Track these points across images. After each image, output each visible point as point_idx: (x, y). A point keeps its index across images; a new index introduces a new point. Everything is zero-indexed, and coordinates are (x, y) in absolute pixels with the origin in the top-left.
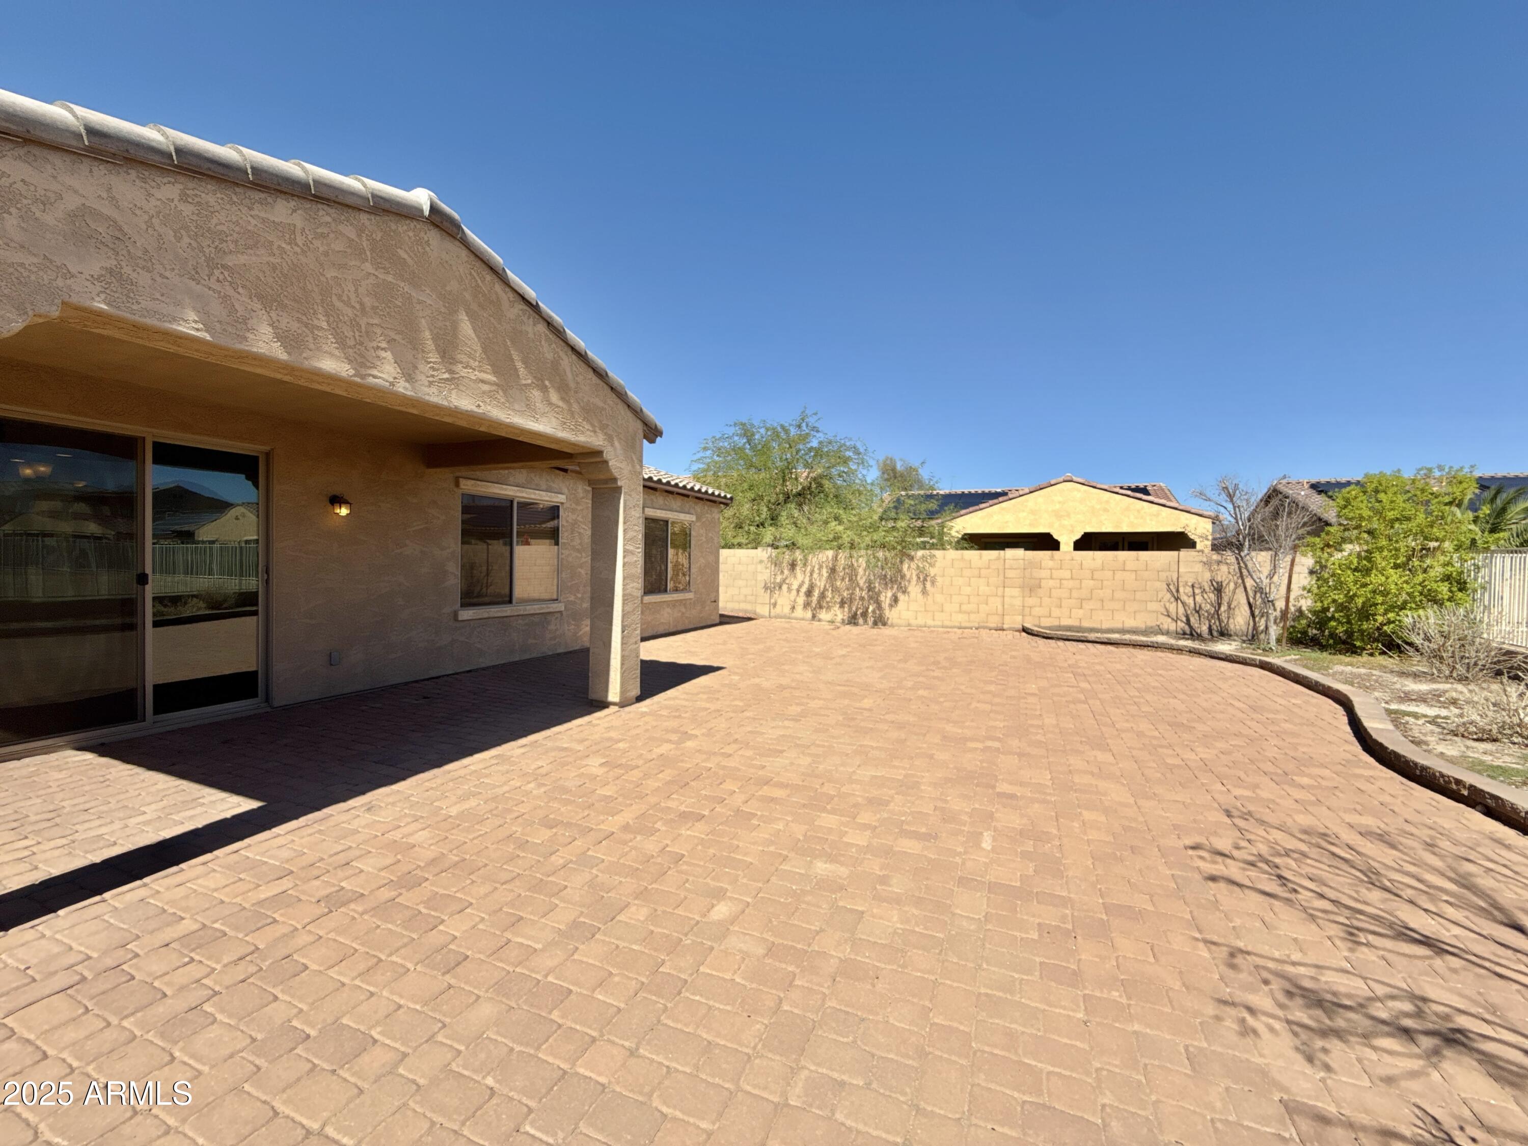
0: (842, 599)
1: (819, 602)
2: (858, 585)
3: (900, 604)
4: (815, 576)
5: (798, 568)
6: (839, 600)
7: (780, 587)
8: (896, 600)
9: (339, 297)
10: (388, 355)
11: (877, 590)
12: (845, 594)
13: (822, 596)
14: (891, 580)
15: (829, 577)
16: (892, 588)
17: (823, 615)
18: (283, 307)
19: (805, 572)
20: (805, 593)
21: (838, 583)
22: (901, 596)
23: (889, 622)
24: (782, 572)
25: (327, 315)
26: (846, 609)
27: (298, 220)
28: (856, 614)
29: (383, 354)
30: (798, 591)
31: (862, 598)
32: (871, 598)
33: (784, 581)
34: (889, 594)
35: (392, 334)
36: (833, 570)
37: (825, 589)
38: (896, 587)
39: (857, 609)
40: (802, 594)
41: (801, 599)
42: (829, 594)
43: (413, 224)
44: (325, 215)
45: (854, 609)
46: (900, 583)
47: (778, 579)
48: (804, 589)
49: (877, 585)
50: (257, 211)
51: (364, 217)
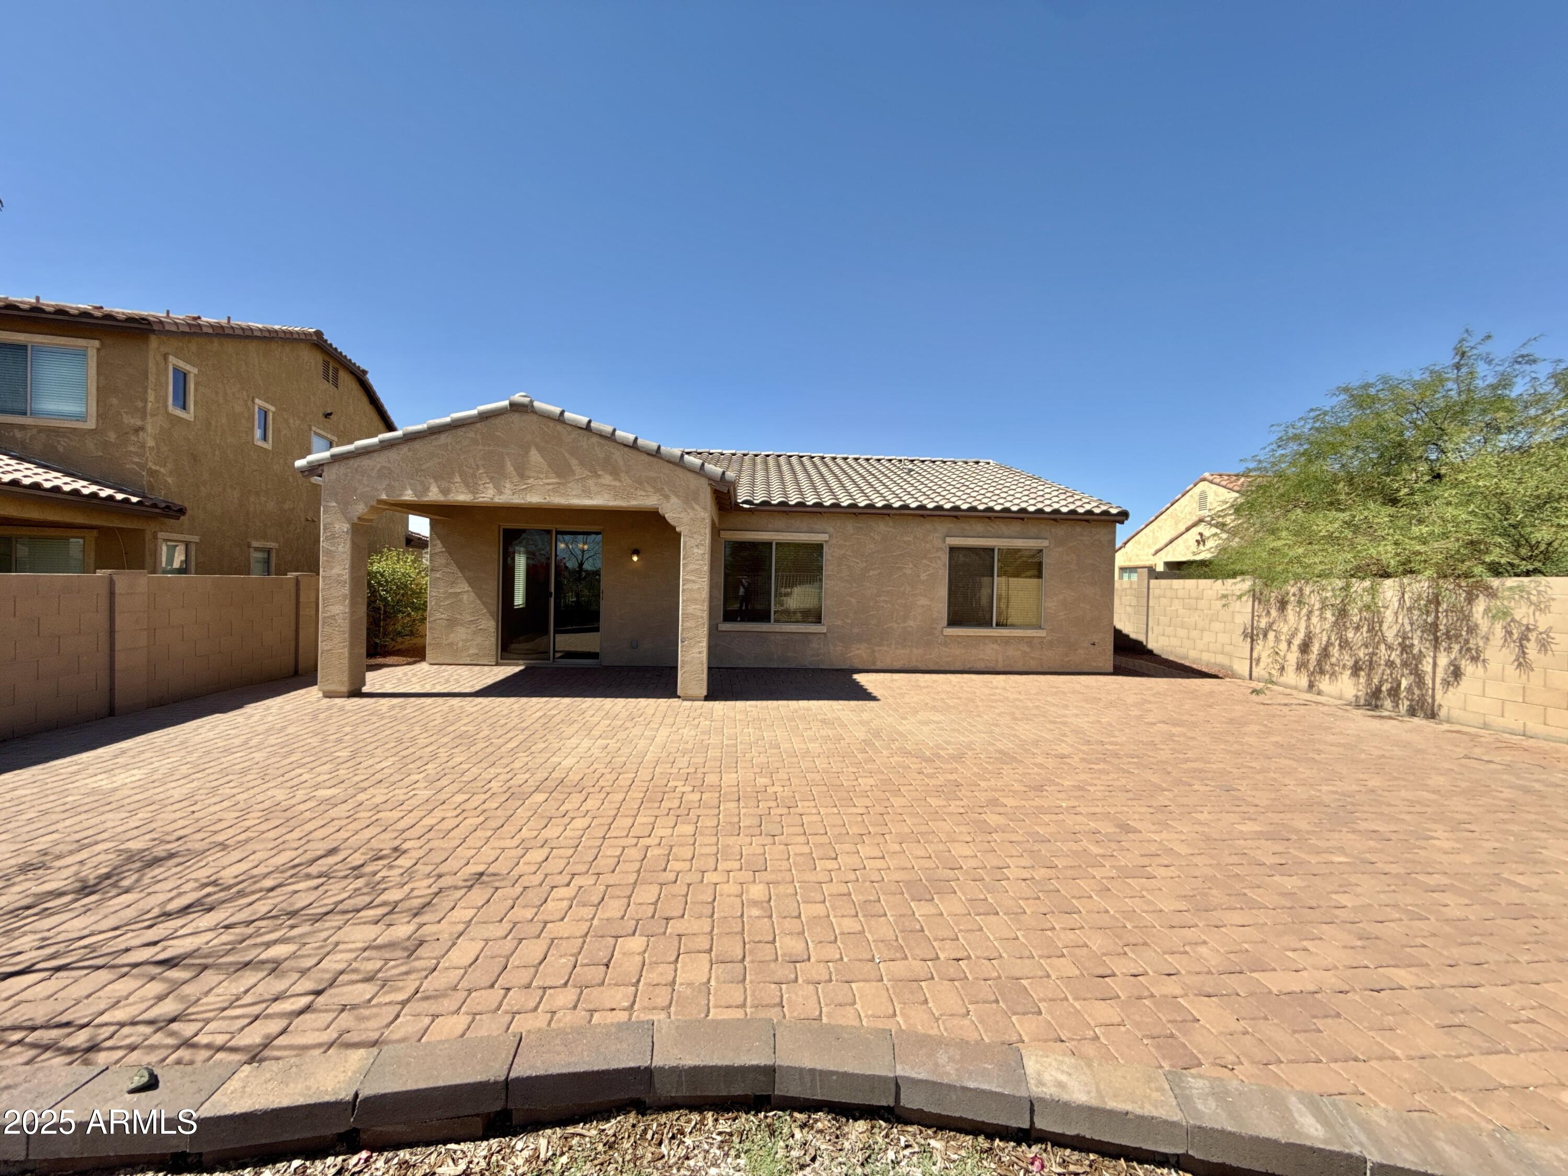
0: (1356, 662)
1: (1319, 663)
2: (1384, 640)
3: (1465, 682)
4: (1315, 620)
5: (1290, 607)
6: (1350, 663)
7: (1265, 636)
8: (1457, 673)
9: (466, 466)
10: (491, 485)
11: (1416, 651)
12: (1361, 655)
13: (1325, 653)
14: (1447, 633)
15: (1336, 623)
16: (1449, 649)
17: (1324, 684)
18: (443, 478)
19: (1299, 613)
20: (1299, 646)
21: (1350, 634)
22: (1468, 667)
23: (1443, 713)
24: (1268, 613)
25: (461, 476)
26: (1362, 680)
27: (449, 440)
28: (1378, 690)
29: (487, 485)
30: (1289, 643)
31: (1390, 664)
32: (1405, 664)
33: (1270, 625)
34: (1443, 660)
35: (493, 475)
36: (1342, 613)
37: (1329, 644)
38: (1456, 647)
39: (1381, 682)
40: (1295, 648)
41: (1293, 657)
42: (1335, 651)
43: (503, 417)
44: (460, 432)
45: (1376, 681)
46: (1467, 641)
47: (1263, 623)
48: (1297, 641)
49: (1416, 642)
50: (435, 443)
51: (478, 425)
